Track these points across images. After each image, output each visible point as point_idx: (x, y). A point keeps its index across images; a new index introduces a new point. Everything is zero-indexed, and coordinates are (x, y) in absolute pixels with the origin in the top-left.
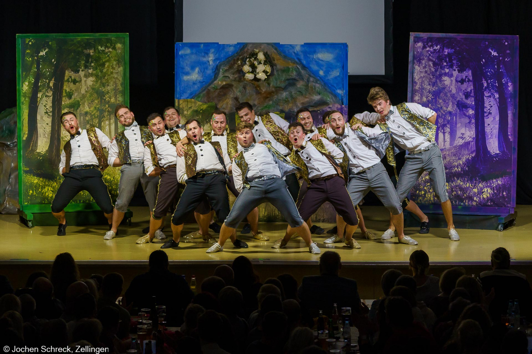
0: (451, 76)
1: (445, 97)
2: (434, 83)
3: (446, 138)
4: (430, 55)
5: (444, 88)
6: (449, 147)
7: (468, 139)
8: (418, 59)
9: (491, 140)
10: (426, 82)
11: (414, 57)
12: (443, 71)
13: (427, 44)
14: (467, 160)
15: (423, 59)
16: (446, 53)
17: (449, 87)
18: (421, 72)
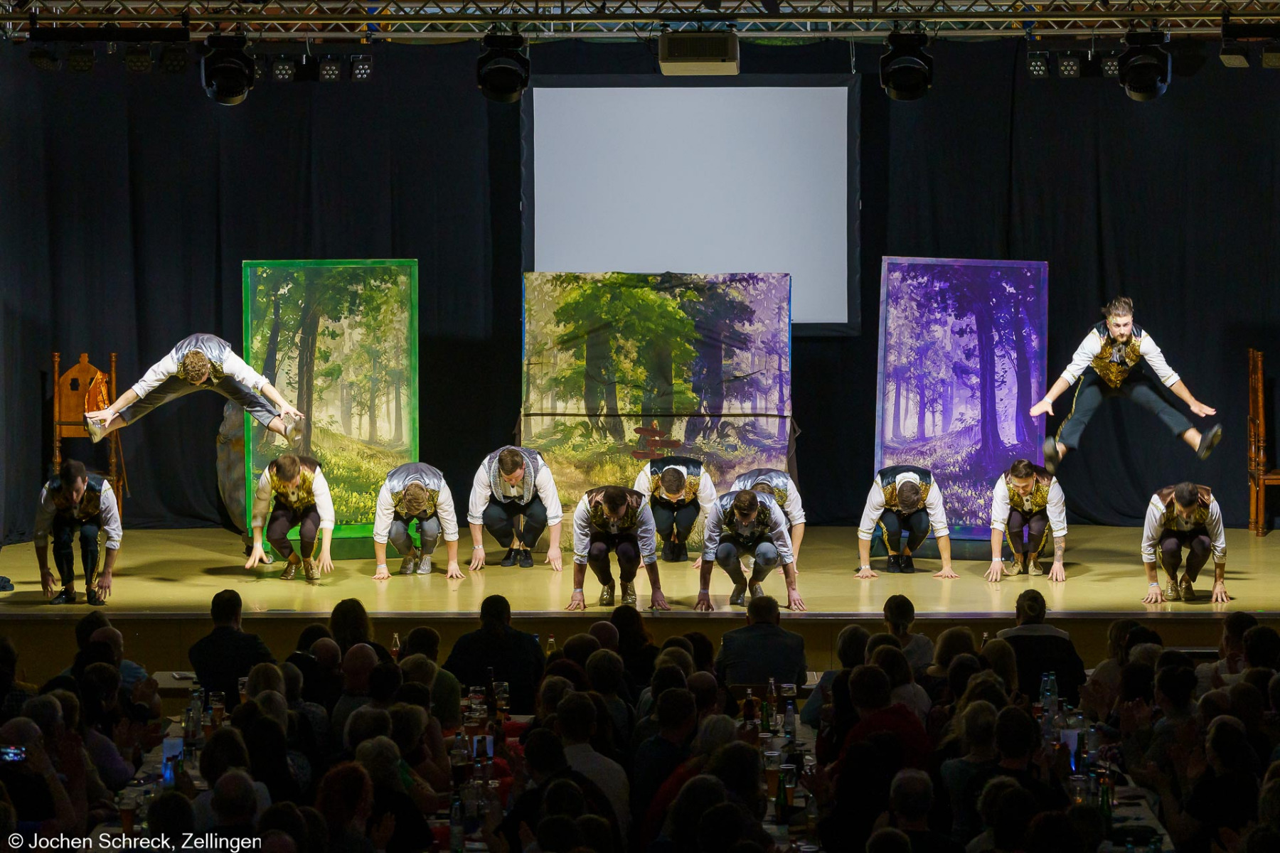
0: (944, 324)
1: (935, 357)
2: (919, 334)
3: (937, 420)
4: (912, 291)
5: (934, 343)
6: (942, 434)
7: (970, 422)
8: (895, 297)
9: (1005, 425)
10: (906, 333)
11: (889, 295)
12: (932, 317)
13: (908, 275)
14: (970, 456)
15: (902, 298)
16: (937, 289)
17: (942, 342)
18: (898, 317)
